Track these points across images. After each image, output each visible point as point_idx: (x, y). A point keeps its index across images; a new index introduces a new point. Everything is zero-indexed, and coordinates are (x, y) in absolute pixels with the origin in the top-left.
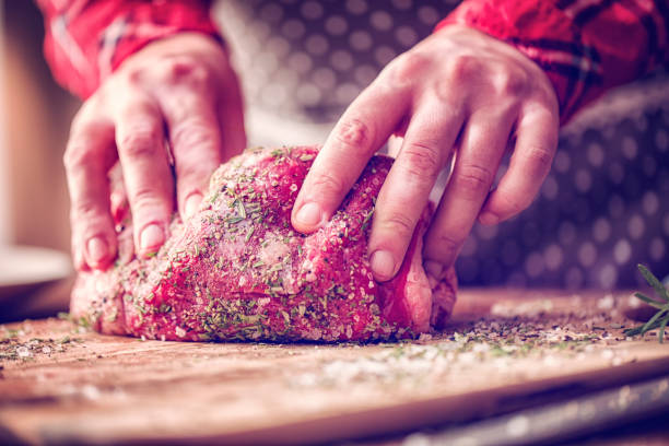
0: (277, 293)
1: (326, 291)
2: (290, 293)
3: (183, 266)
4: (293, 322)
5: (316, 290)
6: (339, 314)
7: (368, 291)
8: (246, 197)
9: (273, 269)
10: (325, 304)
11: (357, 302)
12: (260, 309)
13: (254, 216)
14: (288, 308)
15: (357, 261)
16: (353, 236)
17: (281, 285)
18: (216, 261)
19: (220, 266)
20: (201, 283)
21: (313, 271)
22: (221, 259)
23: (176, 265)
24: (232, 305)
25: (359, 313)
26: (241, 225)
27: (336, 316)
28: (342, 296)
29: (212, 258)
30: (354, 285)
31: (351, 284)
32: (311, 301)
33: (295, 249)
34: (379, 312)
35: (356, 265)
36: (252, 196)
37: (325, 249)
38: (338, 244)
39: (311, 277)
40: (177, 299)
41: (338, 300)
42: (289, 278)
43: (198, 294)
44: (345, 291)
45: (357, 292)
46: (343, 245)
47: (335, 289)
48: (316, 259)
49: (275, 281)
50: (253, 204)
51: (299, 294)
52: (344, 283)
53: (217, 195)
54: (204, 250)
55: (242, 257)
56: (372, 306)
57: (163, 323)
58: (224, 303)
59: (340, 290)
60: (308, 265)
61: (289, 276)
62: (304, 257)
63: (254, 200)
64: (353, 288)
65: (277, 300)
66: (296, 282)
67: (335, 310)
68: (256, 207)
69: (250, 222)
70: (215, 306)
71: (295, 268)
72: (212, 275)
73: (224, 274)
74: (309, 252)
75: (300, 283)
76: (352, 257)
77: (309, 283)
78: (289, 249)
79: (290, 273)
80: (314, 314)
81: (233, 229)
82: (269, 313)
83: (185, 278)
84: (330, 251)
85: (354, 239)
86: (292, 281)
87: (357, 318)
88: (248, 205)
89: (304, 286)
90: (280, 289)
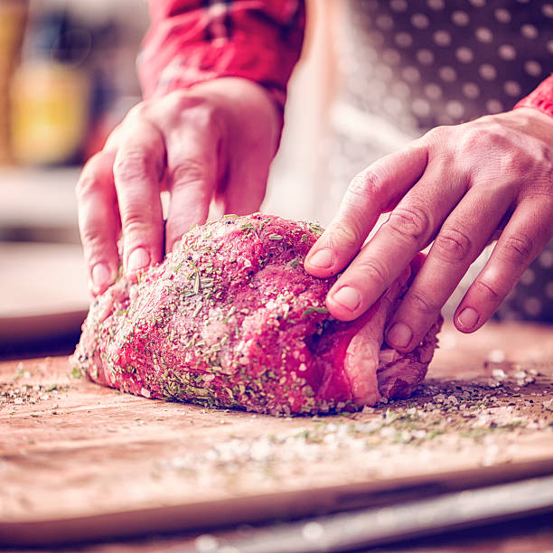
0: (218, 372)
1: (260, 374)
2: (229, 373)
3: (143, 333)
4: (236, 398)
5: (251, 373)
6: (275, 395)
7: (300, 374)
8: (204, 271)
9: (212, 350)
10: (260, 385)
11: (290, 386)
12: (207, 384)
13: (205, 291)
14: (231, 386)
15: (289, 344)
16: (293, 318)
17: (220, 365)
18: (169, 333)
19: (172, 339)
20: (157, 352)
21: (246, 354)
22: (173, 332)
23: (137, 330)
24: (183, 377)
25: (293, 395)
26: (193, 299)
27: (273, 396)
28: (274, 380)
29: (166, 330)
30: (286, 370)
31: (282, 368)
32: (248, 382)
33: (233, 330)
34: (313, 394)
35: (288, 348)
36: (209, 270)
37: (260, 332)
38: (274, 326)
39: (244, 361)
40: (139, 363)
41: (271, 383)
42: (226, 360)
43: (155, 361)
44: (276, 374)
45: (288, 376)
46: (279, 328)
47: (267, 373)
48: (250, 342)
49: (215, 361)
50: (208, 279)
51: (237, 375)
52: (276, 367)
53: (181, 265)
54: (160, 320)
55: (189, 333)
56: (304, 389)
57: (131, 382)
58: (177, 373)
59: (272, 375)
60: (243, 347)
61: (226, 357)
62: (241, 338)
63: (210, 275)
64: (284, 373)
65: (220, 378)
66: (231, 365)
67: (271, 391)
68: (209, 282)
69: (201, 298)
70: (169, 375)
71: (231, 350)
72: (165, 346)
73: (174, 347)
74: (245, 334)
75: (235, 366)
76: (285, 340)
77: (244, 366)
78: (227, 330)
79: (227, 354)
80: (252, 393)
81: (186, 303)
82: (215, 388)
83: (144, 344)
84: (265, 334)
85: (292, 322)
86: (229, 363)
87: (291, 401)
88: (203, 280)
89: (239, 368)
90: (220, 369)
